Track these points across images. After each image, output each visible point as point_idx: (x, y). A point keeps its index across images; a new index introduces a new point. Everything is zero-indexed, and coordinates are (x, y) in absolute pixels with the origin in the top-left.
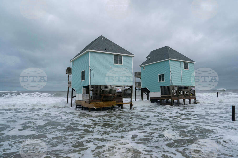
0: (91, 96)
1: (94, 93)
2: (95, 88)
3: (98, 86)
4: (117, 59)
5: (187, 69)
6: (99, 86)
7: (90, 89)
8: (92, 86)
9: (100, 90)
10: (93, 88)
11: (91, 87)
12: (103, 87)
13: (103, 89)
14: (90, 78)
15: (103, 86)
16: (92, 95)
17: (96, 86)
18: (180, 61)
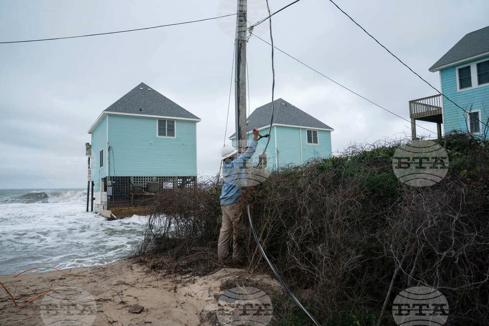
0: (110, 196)
1: (116, 191)
2: (118, 182)
3: (124, 177)
4: (165, 126)
5: (314, 143)
6: (127, 177)
7: (109, 183)
8: (114, 177)
9: (129, 185)
10: (114, 182)
11: (111, 180)
12: (135, 180)
13: (135, 183)
14: (109, 163)
15: (135, 177)
16: (111, 194)
17: (121, 177)
18: (299, 128)
